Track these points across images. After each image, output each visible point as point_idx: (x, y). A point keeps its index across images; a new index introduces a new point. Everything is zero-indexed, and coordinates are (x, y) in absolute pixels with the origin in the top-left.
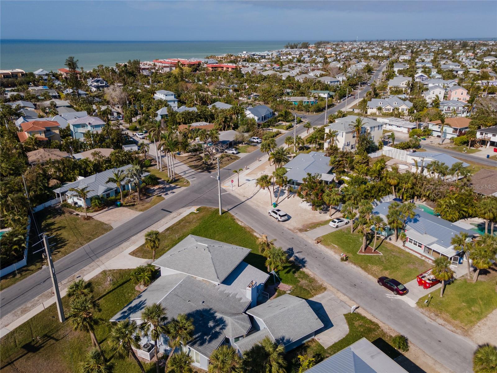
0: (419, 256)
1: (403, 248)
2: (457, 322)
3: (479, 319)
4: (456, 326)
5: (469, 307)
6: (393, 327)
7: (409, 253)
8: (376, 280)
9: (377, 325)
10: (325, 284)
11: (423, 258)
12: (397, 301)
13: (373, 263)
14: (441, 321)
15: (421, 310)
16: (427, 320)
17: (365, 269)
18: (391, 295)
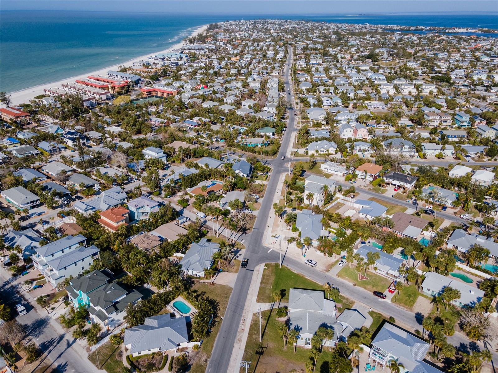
0: (384, 276)
1: (376, 273)
2: (407, 306)
3: (414, 303)
4: (407, 308)
5: (409, 298)
6: (387, 314)
7: (379, 276)
8: (372, 293)
9: (381, 314)
10: (354, 300)
11: (386, 277)
12: (384, 302)
13: (368, 285)
14: (402, 307)
15: (394, 304)
16: (397, 308)
17: (365, 288)
18: (380, 299)
